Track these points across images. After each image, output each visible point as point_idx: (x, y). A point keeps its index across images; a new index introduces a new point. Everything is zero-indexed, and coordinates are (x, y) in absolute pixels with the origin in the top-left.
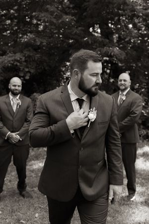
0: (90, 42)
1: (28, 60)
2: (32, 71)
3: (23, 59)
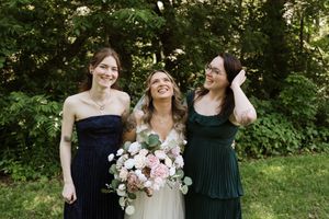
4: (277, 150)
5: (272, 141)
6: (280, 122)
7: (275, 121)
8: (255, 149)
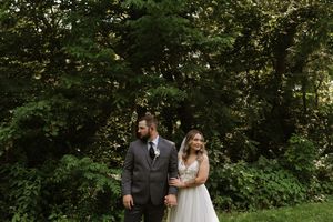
0: (139, 82)
1: (56, 109)
2: (61, 124)
3: (49, 108)
4: (286, 201)
5: (281, 193)
6: (286, 177)
7: (282, 176)
8: (267, 201)
